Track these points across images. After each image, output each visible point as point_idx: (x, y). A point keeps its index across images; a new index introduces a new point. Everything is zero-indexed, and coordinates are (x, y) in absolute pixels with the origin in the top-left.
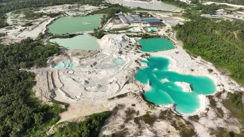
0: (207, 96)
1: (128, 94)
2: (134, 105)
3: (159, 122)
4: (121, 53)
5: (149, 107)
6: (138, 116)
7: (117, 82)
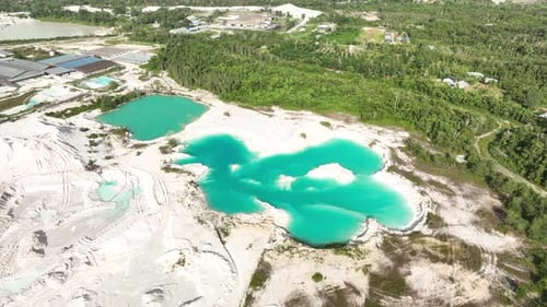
0: (388, 171)
1: (267, 259)
2: (317, 277)
3: (409, 273)
4: (92, 167)
5: (350, 255)
6: (363, 296)
7: (196, 250)
